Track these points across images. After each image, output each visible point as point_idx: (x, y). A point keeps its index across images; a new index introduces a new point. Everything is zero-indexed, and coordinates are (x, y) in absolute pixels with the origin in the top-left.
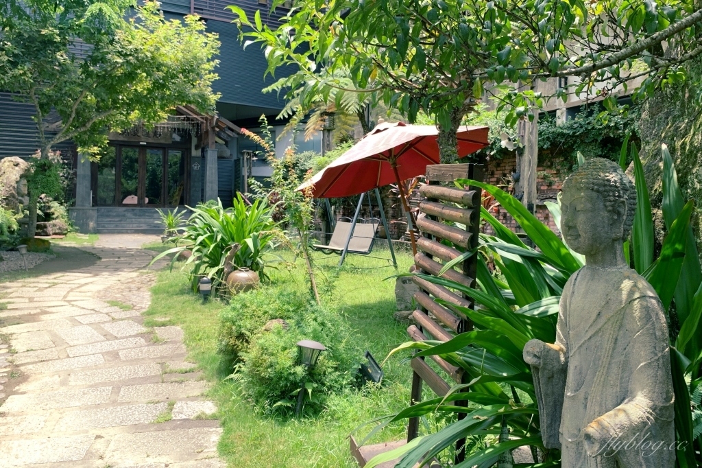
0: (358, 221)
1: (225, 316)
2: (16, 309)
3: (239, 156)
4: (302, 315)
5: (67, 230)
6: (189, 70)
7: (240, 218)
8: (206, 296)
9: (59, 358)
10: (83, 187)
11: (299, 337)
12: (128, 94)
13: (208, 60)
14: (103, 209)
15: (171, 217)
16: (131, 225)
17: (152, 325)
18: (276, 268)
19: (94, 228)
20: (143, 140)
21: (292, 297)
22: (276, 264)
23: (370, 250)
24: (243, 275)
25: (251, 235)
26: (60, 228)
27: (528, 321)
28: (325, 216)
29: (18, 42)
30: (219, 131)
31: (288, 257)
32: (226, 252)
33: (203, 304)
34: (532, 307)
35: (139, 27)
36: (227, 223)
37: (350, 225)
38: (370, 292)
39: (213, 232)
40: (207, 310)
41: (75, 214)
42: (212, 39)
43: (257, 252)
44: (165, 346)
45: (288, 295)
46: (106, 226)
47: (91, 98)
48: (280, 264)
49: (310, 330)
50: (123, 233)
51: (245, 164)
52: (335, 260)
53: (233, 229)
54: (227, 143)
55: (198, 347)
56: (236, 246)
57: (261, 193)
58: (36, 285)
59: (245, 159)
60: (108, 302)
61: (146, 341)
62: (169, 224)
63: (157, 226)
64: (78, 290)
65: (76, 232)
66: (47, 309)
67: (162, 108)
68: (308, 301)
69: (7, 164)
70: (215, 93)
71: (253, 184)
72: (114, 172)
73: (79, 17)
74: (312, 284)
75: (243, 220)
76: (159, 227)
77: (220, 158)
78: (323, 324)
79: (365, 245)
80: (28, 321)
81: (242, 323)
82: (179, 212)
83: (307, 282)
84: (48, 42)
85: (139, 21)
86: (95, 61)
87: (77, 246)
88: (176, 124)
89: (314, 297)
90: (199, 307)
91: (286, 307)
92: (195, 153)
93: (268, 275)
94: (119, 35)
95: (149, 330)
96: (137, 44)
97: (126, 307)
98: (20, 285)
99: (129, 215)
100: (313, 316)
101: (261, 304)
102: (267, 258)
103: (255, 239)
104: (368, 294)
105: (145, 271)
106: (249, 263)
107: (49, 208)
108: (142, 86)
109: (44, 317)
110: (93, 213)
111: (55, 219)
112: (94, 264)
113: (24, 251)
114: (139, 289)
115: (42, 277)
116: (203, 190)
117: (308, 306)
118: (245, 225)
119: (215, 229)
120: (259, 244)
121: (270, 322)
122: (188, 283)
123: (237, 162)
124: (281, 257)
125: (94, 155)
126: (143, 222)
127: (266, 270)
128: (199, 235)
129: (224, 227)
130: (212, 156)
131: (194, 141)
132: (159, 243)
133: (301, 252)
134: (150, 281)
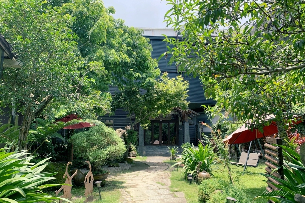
0: (250, 152)
1: (200, 188)
2: (129, 183)
3: (197, 123)
4: (227, 189)
5: (136, 155)
6: (178, 95)
7: (201, 152)
8: (190, 182)
9: (146, 200)
10: (141, 138)
11: (227, 196)
12: (157, 105)
13: (185, 90)
14: (148, 146)
15: (173, 150)
16: (158, 153)
17: (173, 191)
18: (216, 172)
19: (145, 154)
20: (161, 119)
21: (223, 182)
22: (216, 170)
23: (257, 165)
24: (204, 174)
25: (206, 158)
26: (134, 154)
27: (300, 189)
28: (236, 149)
29: (125, 93)
30: (189, 114)
31: (221, 167)
32: (197, 165)
33: (190, 184)
34: (302, 185)
35: (161, 82)
36: (197, 153)
37: (247, 154)
38: (258, 183)
39: (191, 157)
40: (191, 187)
41: (139, 149)
42: (186, 83)
43: (209, 165)
44: (179, 198)
45: (222, 181)
46: (149, 153)
47: (145, 107)
48: (218, 170)
49: (231, 194)
50: (155, 156)
51: (200, 127)
52: (242, 169)
53: (199, 156)
54: (192, 119)
55: (190, 199)
56: (201, 163)
57: (208, 140)
58: (132, 175)
59: (200, 125)
60: (156, 182)
61: (172, 196)
62: (172, 153)
63: (167, 153)
64: (145, 178)
65: (139, 156)
66: (138, 184)
67: (169, 109)
68: (229, 184)
69: (118, 131)
70: (188, 102)
71: (205, 136)
72: (151, 132)
73: (143, 83)
74: (231, 178)
75: (202, 152)
76: (168, 154)
77: (190, 125)
78: (236, 193)
79: (255, 163)
80: (133, 187)
81: (206, 190)
82: (176, 148)
83: (229, 177)
84: (134, 92)
85: (161, 80)
86: (147, 96)
87: (140, 161)
88: (173, 113)
89: (231, 183)
90: (188, 185)
91: (221, 185)
92: (180, 123)
93: (213, 174)
94: (155, 87)
95: (173, 192)
96: (161, 89)
97: (163, 184)
98: (127, 175)
99: (157, 149)
100: (232, 190)
101: (212, 184)
102: (212, 167)
103: (208, 160)
104: (257, 184)
105: (166, 171)
106: (206, 170)
107: (130, 146)
108: (162, 102)
109: (137, 186)
110: (144, 148)
111: (132, 151)
112: (148, 168)
113: (127, 163)
114: (166, 178)
115: (133, 173)
116: (184, 138)
117: (230, 186)
118: (203, 155)
119: (192, 156)
120: (209, 162)
121: (216, 191)
122: (183, 177)
123: (197, 126)
124: (218, 167)
125: (146, 127)
126: (162, 152)
127: (212, 172)
128: (186, 158)
129: (195, 155)
130: (187, 125)
131: (180, 119)
132: (169, 160)
133: (226, 166)
134: (169, 175)
